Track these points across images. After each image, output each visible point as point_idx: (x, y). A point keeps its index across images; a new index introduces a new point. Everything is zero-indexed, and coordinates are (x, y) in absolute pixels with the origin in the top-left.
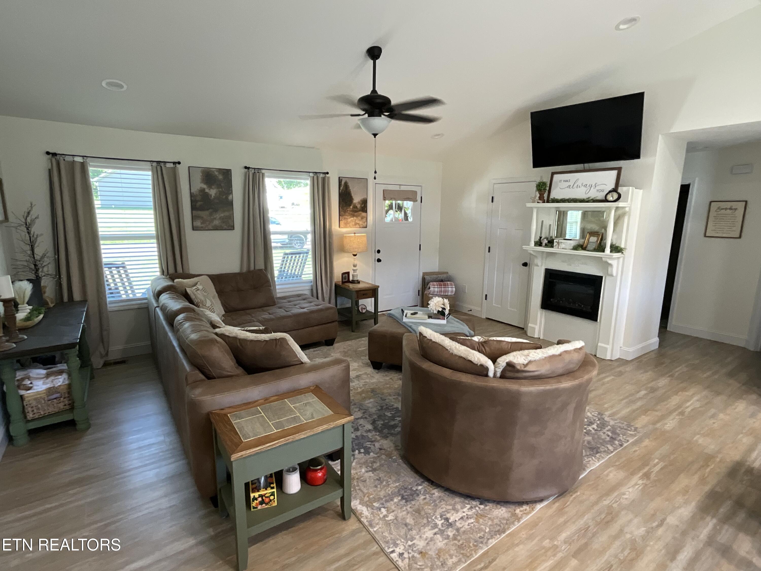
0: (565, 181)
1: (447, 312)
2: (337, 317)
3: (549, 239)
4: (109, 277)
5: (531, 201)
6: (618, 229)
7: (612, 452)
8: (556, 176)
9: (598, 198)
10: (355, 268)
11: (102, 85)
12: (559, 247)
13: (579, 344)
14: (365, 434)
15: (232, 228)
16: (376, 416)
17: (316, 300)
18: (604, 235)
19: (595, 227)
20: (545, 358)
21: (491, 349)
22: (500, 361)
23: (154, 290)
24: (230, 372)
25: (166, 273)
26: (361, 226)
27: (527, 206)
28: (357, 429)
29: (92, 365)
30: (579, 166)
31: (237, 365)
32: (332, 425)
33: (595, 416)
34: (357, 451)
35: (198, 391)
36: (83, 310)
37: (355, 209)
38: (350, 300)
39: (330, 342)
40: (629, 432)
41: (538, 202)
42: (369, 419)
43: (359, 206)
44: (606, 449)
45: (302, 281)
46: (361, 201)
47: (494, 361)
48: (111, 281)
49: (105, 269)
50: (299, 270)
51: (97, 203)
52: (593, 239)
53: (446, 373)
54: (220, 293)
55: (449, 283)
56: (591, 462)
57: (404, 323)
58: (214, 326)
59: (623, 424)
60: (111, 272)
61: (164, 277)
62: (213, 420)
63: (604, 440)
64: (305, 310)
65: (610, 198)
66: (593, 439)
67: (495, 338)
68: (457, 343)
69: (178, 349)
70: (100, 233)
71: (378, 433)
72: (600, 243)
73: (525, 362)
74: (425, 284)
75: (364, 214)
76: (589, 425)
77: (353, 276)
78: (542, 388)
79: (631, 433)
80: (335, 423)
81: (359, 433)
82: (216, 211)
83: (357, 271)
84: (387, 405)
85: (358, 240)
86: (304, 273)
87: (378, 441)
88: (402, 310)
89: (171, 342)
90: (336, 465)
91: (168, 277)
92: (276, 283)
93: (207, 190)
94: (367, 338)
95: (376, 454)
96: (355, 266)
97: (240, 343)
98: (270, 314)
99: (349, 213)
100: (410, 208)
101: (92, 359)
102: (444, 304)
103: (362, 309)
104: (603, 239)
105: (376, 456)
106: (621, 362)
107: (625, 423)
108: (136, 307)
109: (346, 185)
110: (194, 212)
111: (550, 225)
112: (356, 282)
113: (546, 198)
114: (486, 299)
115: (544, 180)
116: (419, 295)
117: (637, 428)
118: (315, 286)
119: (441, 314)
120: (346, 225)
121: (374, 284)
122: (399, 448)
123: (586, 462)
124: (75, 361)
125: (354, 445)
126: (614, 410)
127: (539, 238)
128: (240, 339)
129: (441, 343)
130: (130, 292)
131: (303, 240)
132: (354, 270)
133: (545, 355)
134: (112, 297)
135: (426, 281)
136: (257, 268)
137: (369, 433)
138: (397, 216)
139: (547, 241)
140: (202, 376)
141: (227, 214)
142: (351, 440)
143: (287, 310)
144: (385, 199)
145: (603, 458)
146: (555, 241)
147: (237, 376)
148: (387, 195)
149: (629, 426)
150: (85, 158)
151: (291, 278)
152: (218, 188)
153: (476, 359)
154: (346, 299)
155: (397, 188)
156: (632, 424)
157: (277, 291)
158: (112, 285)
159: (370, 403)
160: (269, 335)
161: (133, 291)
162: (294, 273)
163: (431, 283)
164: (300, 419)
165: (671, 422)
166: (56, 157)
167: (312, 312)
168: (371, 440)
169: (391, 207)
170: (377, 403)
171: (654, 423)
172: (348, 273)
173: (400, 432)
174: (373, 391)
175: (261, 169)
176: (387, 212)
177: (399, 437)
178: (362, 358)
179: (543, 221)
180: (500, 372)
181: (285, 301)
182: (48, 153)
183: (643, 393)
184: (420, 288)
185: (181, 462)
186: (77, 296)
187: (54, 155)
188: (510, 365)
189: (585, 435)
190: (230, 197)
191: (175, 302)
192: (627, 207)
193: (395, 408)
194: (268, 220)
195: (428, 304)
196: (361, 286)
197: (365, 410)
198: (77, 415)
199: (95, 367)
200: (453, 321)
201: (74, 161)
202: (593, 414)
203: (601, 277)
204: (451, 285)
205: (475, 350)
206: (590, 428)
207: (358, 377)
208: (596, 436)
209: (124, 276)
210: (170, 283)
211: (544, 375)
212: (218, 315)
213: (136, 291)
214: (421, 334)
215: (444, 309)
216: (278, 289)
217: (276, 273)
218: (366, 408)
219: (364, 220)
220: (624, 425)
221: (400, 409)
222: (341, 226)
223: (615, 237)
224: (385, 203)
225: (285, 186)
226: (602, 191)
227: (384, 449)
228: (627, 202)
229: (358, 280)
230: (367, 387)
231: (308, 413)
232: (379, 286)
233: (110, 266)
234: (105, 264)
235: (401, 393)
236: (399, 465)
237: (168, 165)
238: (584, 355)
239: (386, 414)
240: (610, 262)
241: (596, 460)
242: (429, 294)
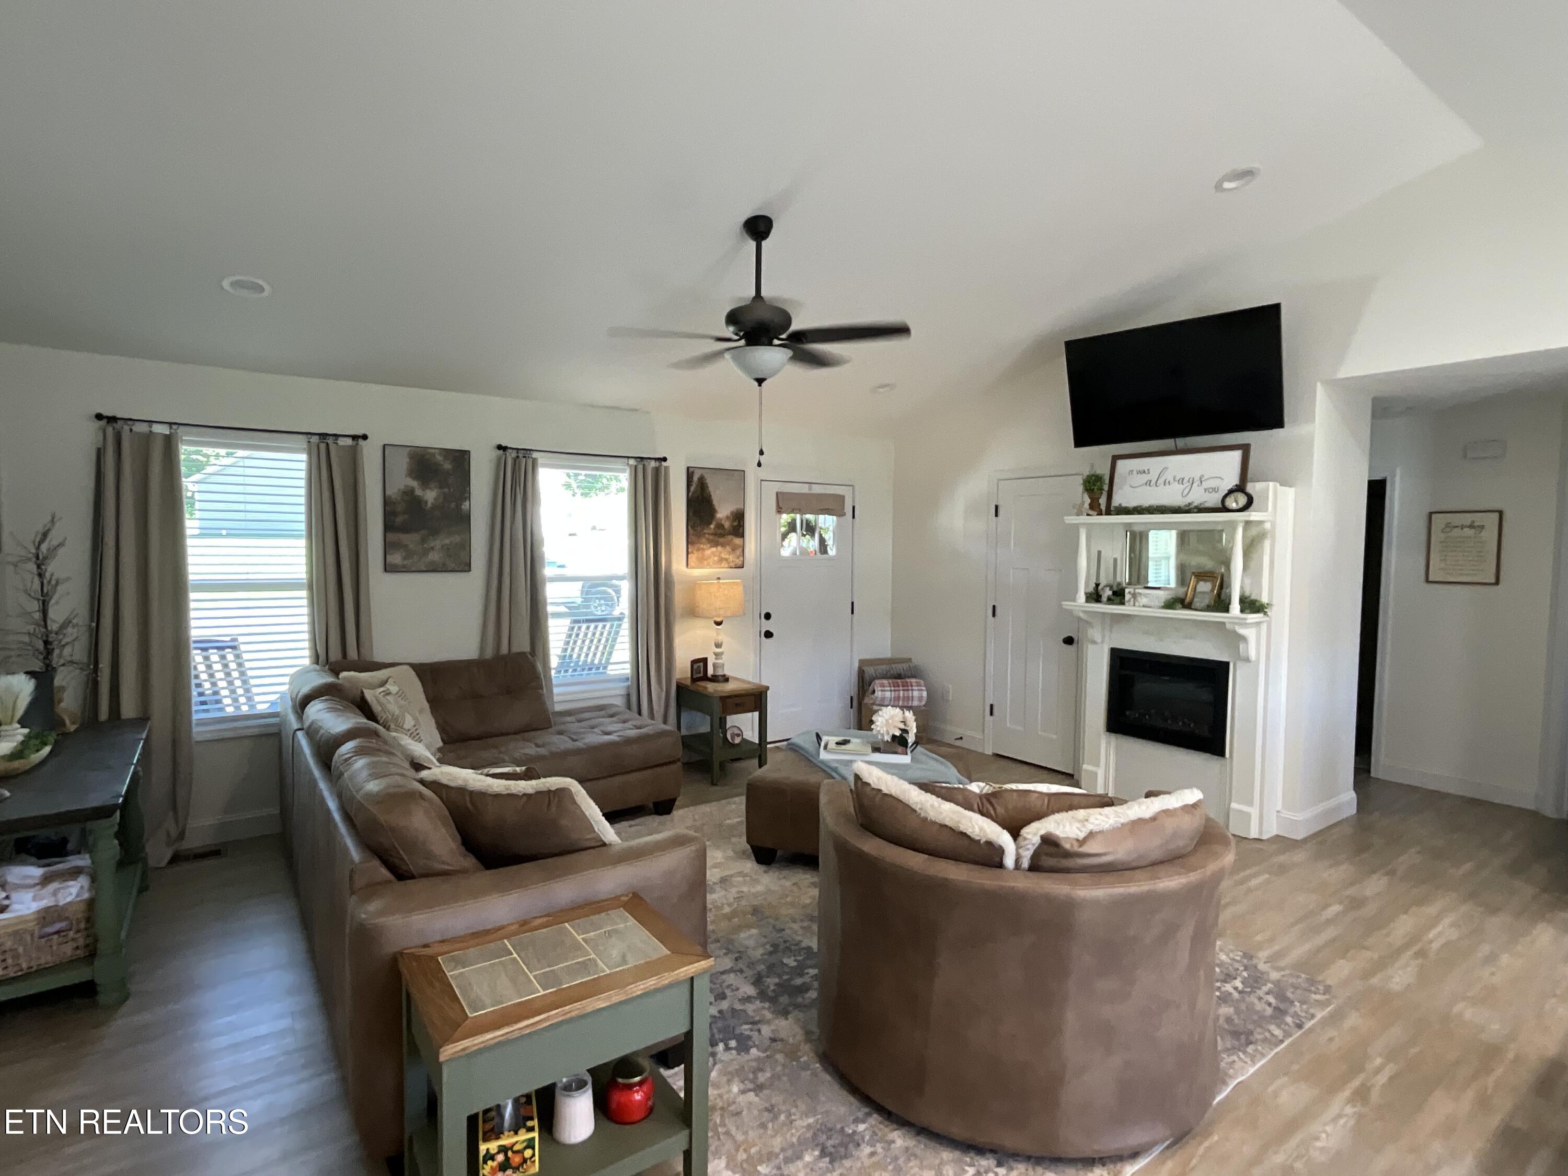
0: (1139, 472)
1: (911, 739)
2: (679, 752)
3: (1115, 589)
4: (201, 668)
5: (1075, 511)
6: (1253, 565)
7: (1282, 1041)
8: (1121, 464)
9: (1208, 505)
10: (718, 650)
11: (222, 288)
12: (1137, 604)
13: (1192, 796)
14: (738, 1006)
15: (467, 568)
16: (763, 967)
17: (638, 716)
18: (1225, 579)
19: (1207, 563)
20: (1123, 825)
21: (1007, 810)
22: (1028, 833)
23: (294, 696)
24: (448, 864)
25: (322, 657)
26: (732, 565)
27: (1067, 522)
28: (721, 996)
29: (145, 861)
30: (1168, 443)
31: (463, 849)
32: (667, 978)
33: (1237, 961)
34: (721, 1046)
35: (373, 906)
36: (139, 736)
37: (720, 531)
38: (708, 718)
39: (664, 807)
40: (1313, 996)
41: (1088, 515)
42: (749, 973)
43: (727, 525)
44: (1267, 1034)
45: (607, 678)
46: (732, 513)
47: (1015, 834)
48: (204, 676)
49: (195, 652)
50: (603, 654)
51: (191, 525)
52: (1205, 587)
53: (915, 861)
54: (436, 703)
55: (913, 680)
56: (1236, 1066)
57: (822, 762)
58: (418, 766)
59: (1299, 977)
60: (207, 658)
61: (317, 667)
62: (404, 971)
63: (1262, 1017)
64: (613, 737)
65: (1231, 503)
66: (1238, 1011)
67: (1014, 786)
68: (934, 797)
69: (337, 816)
70: (191, 577)
71: (767, 1005)
72: (1219, 595)
73: (1081, 836)
74: (864, 684)
75: (738, 541)
76: (1225, 981)
77: (715, 666)
78: (1120, 890)
79: (1318, 997)
80: (672, 974)
81: (725, 1005)
82: (434, 532)
83: (723, 656)
84: (785, 942)
85: (726, 592)
86: (611, 661)
87: (768, 1022)
88: (818, 736)
89: (323, 801)
90: (675, 1077)
91: (327, 667)
92: (554, 682)
93: (418, 492)
94: (744, 798)
95: (765, 1051)
96: (718, 645)
97: (471, 798)
98: (537, 746)
99: (708, 539)
100: (831, 528)
101: (147, 850)
102: (904, 722)
103: (733, 736)
104: (1225, 587)
105: (762, 1055)
106: (1282, 843)
107: (1303, 976)
108: (256, 731)
109: (702, 484)
110: (389, 535)
111: (1115, 560)
112: (720, 678)
113: (1103, 507)
114: (991, 714)
115: (1099, 472)
116: (851, 707)
117: (1330, 986)
118: (635, 686)
119: (899, 742)
120: (701, 563)
121: (757, 681)
122: (815, 1037)
123: (1227, 1063)
124: (110, 848)
125: (715, 1031)
126: (1277, 948)
127: (1094, 585)
128: (472, 793)
129: (902, 798)
130: (242, 700)
131: (612, 600)
132: (716, 654)
133: (1123, 820)
134: (205, 711)
135: (867, 677)
136: (515, 649)
137: (747, 1004)
138: (804, 545)
139: (1110, 593)
140: (384, 873)
141: (457, 539)
142: (709, 1020)
143: (574, 737)
144: (780, 511)
145: (1263, 1055)
146: (1127, 591)
147: (463, 872)
148: (784, 503)
149: (1312, 982)
150: (174, 427)
151: (586, 672)
152: (441, 487)
153: (977, 830)
154: (699, 714)
155: (805, 489)
156: (1320, 978)
157: (556, 699)
158: (207, 685)
159: (749, 938)
160: (534, 782)
161: (249, 699)
162: (593, 661)
163: (877, 681)
164: (596, 965)
165: (1400, 972)
166: (115, 425)
167: (628, 741)
168: (751, 1020)
169: (792, 527)
170: (765, 937)
171: (1366, 975)
172: (705, 660)
173: (814, 1000)
174: (756, 911)
175: (531, 450)
176: (784, 536)
177: (814, 1013)
178: (734, 840)
179: (1099, 552)
180: (1029, 857)
181: (569, 719)
182: (99, 417)
183: (1336, 908)
184: (854, 691)
185: (325, 1078)
186: (129, 709)
187: (112, 420)
188: (1049, 842)
189: (1219, 1005)
190: (465, 506)
191: (339, 716)
192: (1268, 521)
193: (804, 949)
194: (542, 558)
195: (872, 722)
196: (730, 687)
197: (739, 952)
198: (101, 972)
199: (152, 863)
200: (923, 758)
201: (151, 431)
202: (1231, 955)
203: (1227, 664)
204: (918, 685)
205: (973, 810)
206: (1228, 987)
207: (724, 881)
208: (1243, 1007)
209: (233, 666)
210: (329, 679)
211: (1123, 864)
212: (428, 747)
213: (257, 699)
214: (857, 777)
215: (905, 731)
216: (559, 695)
217: (554, 662)
218: (742, 950)
219: (739, 552)
220: (1300, 980)
221: (816, 950)
222: (691, 563)
223: (1248, 581)
224: (781, 518)
225: (579, 491)
226: (1215, 490)
227: (782, 1040)
228: (1266, 510)
229: (724, 676)
230: (743, 903)
231: (615, 953)
232: (768, 688)
233: (206, 646)
234: (195, 642)
235: (816, 914)
236: (814, 1074)
237: (342, 442)
238: (1203, 822)
239: (785, 961)
240: (1242, 631)
241: (1246, 1060)
242: (874, 704)
